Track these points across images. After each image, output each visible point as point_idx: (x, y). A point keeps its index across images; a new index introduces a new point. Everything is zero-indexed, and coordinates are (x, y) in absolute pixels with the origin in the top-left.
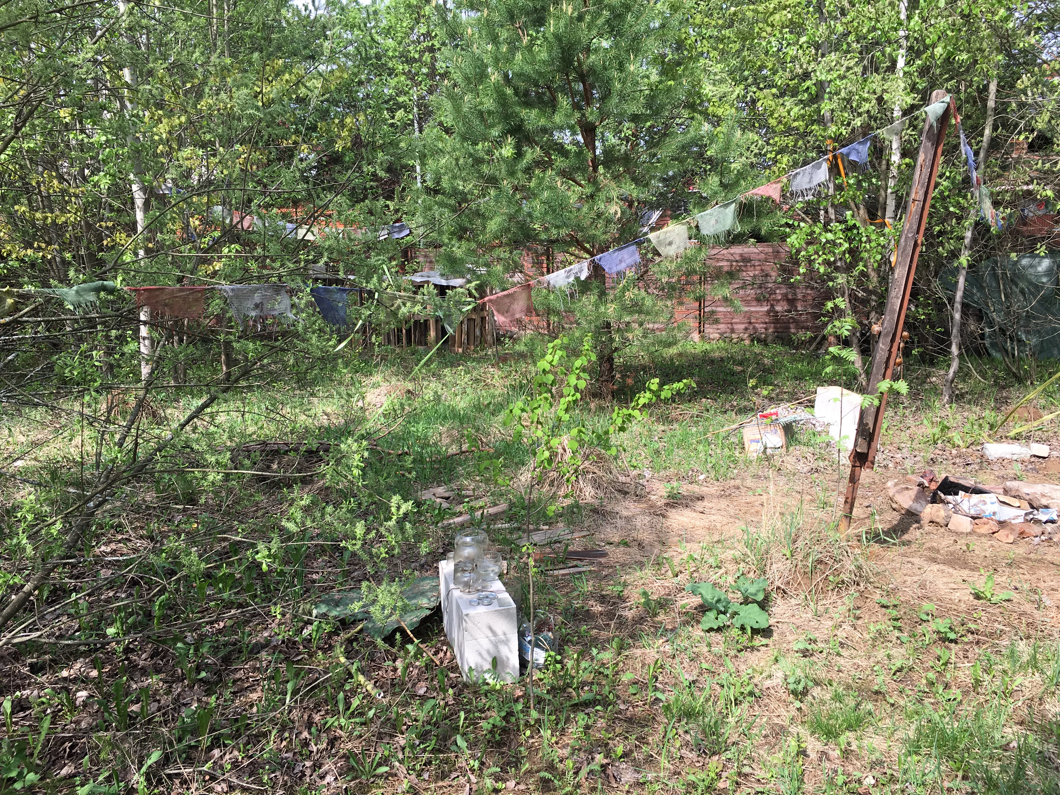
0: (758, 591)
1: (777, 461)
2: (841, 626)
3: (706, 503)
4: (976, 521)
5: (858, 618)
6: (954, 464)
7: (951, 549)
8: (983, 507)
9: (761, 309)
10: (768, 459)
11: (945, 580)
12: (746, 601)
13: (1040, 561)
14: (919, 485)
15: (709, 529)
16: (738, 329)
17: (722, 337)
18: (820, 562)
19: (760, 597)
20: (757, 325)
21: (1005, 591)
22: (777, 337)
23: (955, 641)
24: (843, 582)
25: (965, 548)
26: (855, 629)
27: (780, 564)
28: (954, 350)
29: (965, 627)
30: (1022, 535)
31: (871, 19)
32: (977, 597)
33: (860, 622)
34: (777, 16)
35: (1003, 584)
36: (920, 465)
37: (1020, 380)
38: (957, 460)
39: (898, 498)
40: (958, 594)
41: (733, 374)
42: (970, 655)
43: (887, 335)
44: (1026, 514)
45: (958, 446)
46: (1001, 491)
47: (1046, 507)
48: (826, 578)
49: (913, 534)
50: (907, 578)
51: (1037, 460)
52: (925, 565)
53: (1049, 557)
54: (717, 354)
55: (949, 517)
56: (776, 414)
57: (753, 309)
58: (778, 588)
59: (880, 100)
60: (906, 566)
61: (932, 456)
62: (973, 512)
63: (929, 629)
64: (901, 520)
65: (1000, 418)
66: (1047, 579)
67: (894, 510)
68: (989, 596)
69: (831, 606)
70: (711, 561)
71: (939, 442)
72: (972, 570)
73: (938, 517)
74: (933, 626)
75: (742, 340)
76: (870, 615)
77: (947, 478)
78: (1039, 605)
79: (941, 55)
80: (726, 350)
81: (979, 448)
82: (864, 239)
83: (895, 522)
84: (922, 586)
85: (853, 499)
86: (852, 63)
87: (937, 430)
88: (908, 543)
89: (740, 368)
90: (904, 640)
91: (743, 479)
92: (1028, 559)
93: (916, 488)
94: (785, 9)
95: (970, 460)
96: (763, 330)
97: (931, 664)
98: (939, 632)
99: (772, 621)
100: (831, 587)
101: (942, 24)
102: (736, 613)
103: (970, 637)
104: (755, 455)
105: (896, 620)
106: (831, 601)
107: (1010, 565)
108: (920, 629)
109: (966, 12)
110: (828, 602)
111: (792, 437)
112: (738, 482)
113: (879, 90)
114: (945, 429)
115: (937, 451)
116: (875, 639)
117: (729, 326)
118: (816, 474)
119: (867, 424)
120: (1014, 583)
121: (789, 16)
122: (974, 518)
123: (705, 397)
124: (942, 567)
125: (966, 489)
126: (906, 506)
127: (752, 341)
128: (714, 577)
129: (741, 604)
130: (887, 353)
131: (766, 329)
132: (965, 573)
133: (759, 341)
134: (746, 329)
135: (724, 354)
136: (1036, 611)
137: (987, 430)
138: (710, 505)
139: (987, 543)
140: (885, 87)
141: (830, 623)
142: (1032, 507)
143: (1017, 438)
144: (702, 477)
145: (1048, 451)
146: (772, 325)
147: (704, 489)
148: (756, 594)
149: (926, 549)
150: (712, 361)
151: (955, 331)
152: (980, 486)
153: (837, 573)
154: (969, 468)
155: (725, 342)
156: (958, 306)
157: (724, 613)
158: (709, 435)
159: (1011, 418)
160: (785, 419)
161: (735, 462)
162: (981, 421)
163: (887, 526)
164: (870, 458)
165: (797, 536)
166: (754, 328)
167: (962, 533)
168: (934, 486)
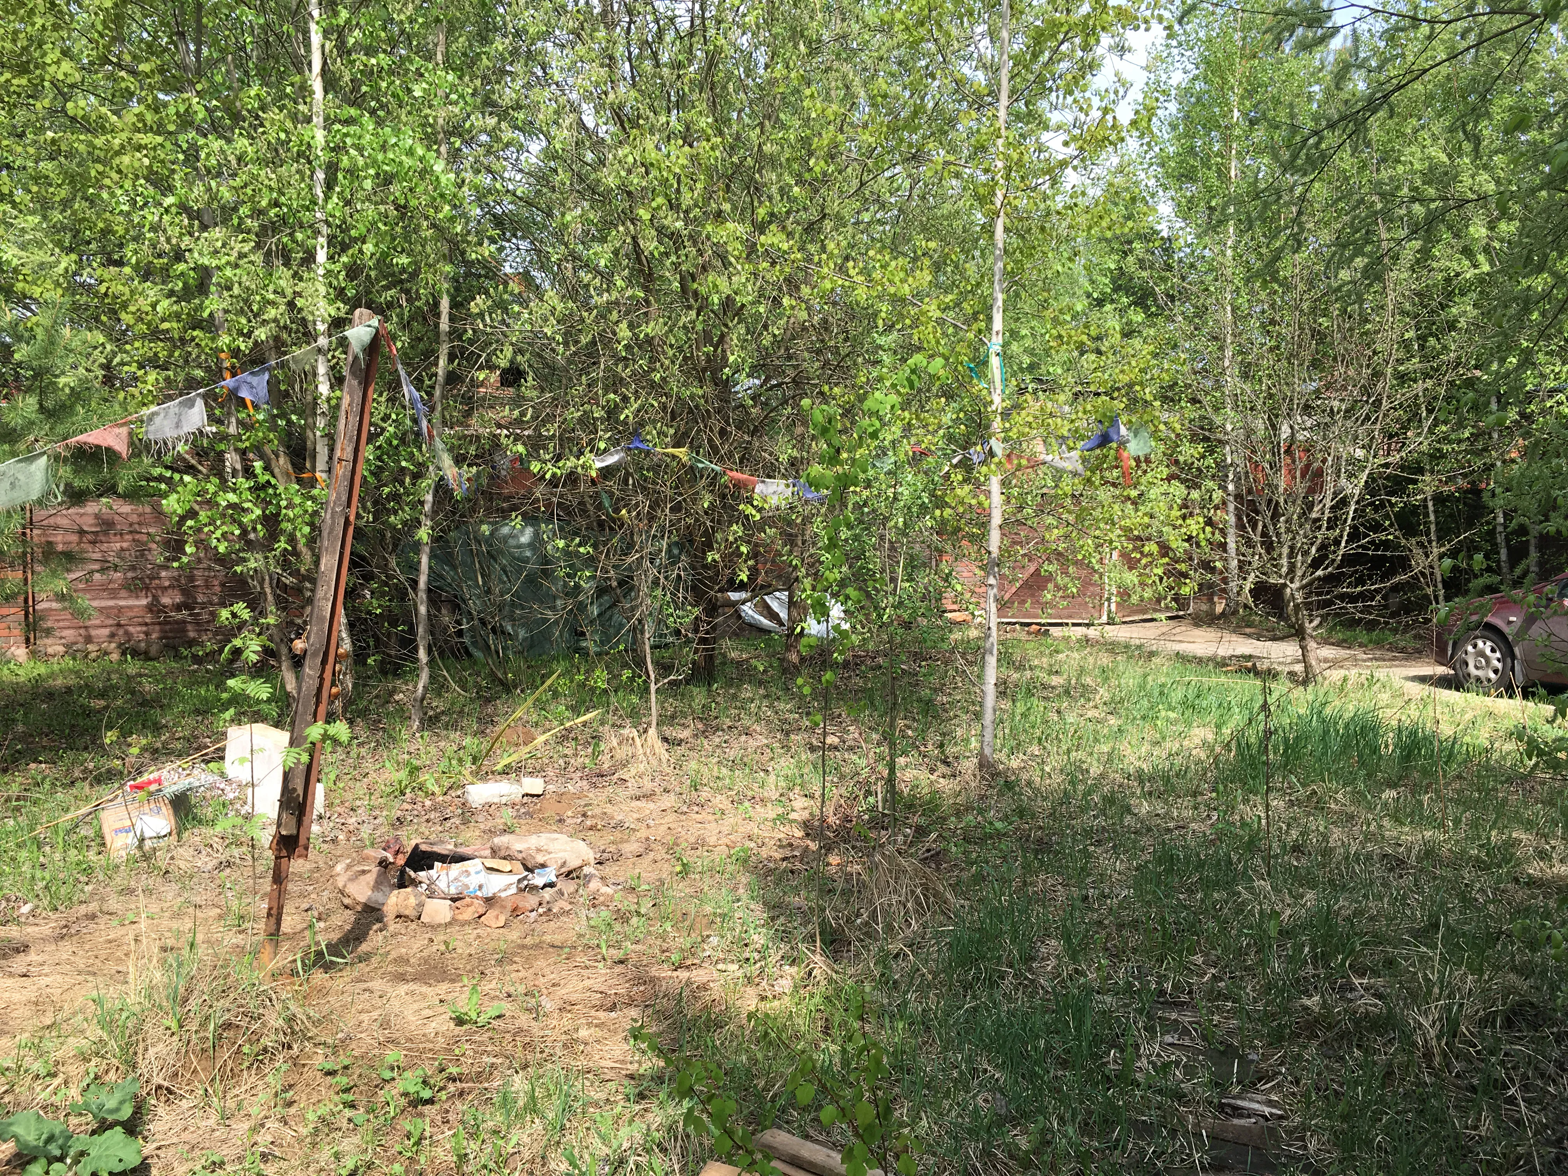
0: (122, 1102)
1: (162, 860)
2: (262, 1125)
3: (33, 956)
4: (458, 904)
5: (290, 1104)
6: (428, 821)
7: (425, 954)
8: (465, 880)
9: (137, 603)
10: (146, 857)
11: (416, 1006)
12: (104, 1126)
13: (537, 946)
14: (380, 864)
15: (36, 1004)
16: (98, 637)
17: (70, 651)
18: (227, 1026)
19: (126, 1112)
20: (131, 629)
21: (496, 1003)
22: (165, 646)
23: (431, 1101)
24: (265, 1050)
25: (443, 948)
26: (286, 1123)
27: (161, 1046)
28: (422, 655)
29: (444, 1075)
30: (516, 912)
31: (271, 189)
32: (460, 1021)
33: (292, 1110)
34: (126, 159)
35: (492, 993)
36: (383, 830)
37: (508, 688)
38: (432, 815)
39: (352, 889)
40: (433, 1025)
41: (88, 713)
42: (451, 1117)
43: (315, 654)
44: (520, 881)
45: (433, 794)
46: (488, 852)
47: (543, 866)
48: (238, 1052)
49: (375, 940)
50: (365, 1017)
51: (530, 799)
52: (388, 988)
53: (548, 938)
54: (59, 682)
55: (421, 905)
56: (159, 781)
57: (122, 603)
58: (159, 1087)
59: (291, 305)
60: (362, 997)
61: (399, 813)
62: (453, 891)
63: (393, 1092)
64: (357, 922)
65: (485, 746)
66: (547, 971)
67: (347, 907)
68: (474, 1016)
69: (248, 1096)
70: (37, 1067)
71: (408, 791)
72: (453, 981)
73: (406, 907)
74: (400, 1086)
75: (106, 653)
76: (309, 1094)
77: (417, 846)
78: (536, 1012)
79: (372, 254)
80: (78, 673)
81: (459, 793)
82: (284, 503)
83: (348, 927)
84: (385, 1024)
85: (280, 908)
86: (247, 248)
87: (403, 775)
88: (365, 958)
89: (103, 703)
90: (359, 1120)
91: (102, 899)
92: (524, 947)
93: (375, 870)
94: (138, 151)
95: (448, 812)
96: (142, 636)
97: (398, 1148)
98: (406, 1094)
99: (149, 1149)
100: (246, 1064)
101: (370, 212)
102: (82, 1154)
103: (452, 1088)
104: (124, 853)
105: (347, 1090)
106: (248, 1087)
107: (500, 962)
108: (383, 1095)
109: (402, 202)
110: (243, 1089)
111: (186, 816)
112: (93, 907)
113: (289, 292)
114: (414, 771)
115: (406, 806)
116: (316, 1131)
117: (82, 631)
118: (228, 870)
119: (295, 790)
120: (506, 989)
121: (146, 162)
122: (454, 900)
123: (36, 761)
124: (412, 986)
125: (443, 859)
126: (363, 899)
127: (124, 654)
128: (42, 1096)
129: (93, 1133)
130: (317, 681)
131: (147, 634)
132: (443, 988)
133: (135, 653)
134: (112, 635)
135: (72, 681)
136: (533, 1023)
137: (468, 765)
138: (40, 959)
139: (471, 933)
140: (297, 289)
141: (246, 1125)
142: (527, 869)
143: (505, 772)
144: (26, 909)
145: (542, 785)
146: (157, 628)
147: (30, 929)
148: (117, 1110)
149: (391, 962)
150: (50, 695)
151: (421, 630)
152: (462, 850)
153: (255, 1037)
154: (448, 824)
155: (74, 659)
156: (422, 595)
157: (61, 1159)
158: (39, 829)
159: (497, 745)
160: (174, 788)
161: (88, 871)
162: (461, 752)
163: (335, 936)
164: (302, 841)
165: (189, 991)
166: (127, 633)
167: (439, 925)
168: (401, 860)
